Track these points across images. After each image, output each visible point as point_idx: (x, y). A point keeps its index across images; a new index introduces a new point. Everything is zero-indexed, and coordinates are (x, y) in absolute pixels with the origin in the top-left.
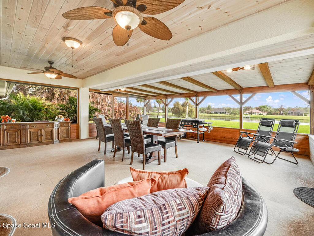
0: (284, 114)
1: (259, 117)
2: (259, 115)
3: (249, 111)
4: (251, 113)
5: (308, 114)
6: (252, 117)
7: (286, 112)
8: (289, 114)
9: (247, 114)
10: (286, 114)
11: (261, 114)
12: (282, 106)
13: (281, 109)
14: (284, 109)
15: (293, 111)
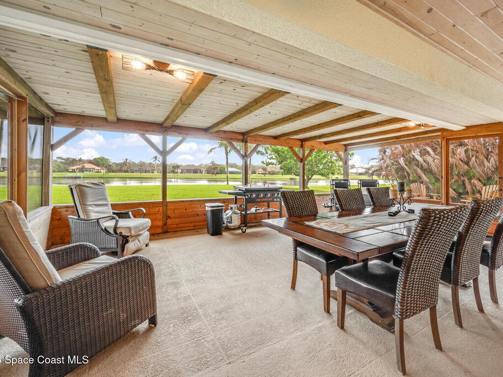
0: (129, 171)
1: (98, 176)
2: (96, 172)
3: (78, 167)
4: (82, 170)
6: (85, 176)
7: (133, 168)
8: (135, 171)
9: (74, 171)
10: (132, 171)
11: (98, 172)
12: (126, 160)
13: (125, 163)
14: (129, 163)
15: (141, 166)
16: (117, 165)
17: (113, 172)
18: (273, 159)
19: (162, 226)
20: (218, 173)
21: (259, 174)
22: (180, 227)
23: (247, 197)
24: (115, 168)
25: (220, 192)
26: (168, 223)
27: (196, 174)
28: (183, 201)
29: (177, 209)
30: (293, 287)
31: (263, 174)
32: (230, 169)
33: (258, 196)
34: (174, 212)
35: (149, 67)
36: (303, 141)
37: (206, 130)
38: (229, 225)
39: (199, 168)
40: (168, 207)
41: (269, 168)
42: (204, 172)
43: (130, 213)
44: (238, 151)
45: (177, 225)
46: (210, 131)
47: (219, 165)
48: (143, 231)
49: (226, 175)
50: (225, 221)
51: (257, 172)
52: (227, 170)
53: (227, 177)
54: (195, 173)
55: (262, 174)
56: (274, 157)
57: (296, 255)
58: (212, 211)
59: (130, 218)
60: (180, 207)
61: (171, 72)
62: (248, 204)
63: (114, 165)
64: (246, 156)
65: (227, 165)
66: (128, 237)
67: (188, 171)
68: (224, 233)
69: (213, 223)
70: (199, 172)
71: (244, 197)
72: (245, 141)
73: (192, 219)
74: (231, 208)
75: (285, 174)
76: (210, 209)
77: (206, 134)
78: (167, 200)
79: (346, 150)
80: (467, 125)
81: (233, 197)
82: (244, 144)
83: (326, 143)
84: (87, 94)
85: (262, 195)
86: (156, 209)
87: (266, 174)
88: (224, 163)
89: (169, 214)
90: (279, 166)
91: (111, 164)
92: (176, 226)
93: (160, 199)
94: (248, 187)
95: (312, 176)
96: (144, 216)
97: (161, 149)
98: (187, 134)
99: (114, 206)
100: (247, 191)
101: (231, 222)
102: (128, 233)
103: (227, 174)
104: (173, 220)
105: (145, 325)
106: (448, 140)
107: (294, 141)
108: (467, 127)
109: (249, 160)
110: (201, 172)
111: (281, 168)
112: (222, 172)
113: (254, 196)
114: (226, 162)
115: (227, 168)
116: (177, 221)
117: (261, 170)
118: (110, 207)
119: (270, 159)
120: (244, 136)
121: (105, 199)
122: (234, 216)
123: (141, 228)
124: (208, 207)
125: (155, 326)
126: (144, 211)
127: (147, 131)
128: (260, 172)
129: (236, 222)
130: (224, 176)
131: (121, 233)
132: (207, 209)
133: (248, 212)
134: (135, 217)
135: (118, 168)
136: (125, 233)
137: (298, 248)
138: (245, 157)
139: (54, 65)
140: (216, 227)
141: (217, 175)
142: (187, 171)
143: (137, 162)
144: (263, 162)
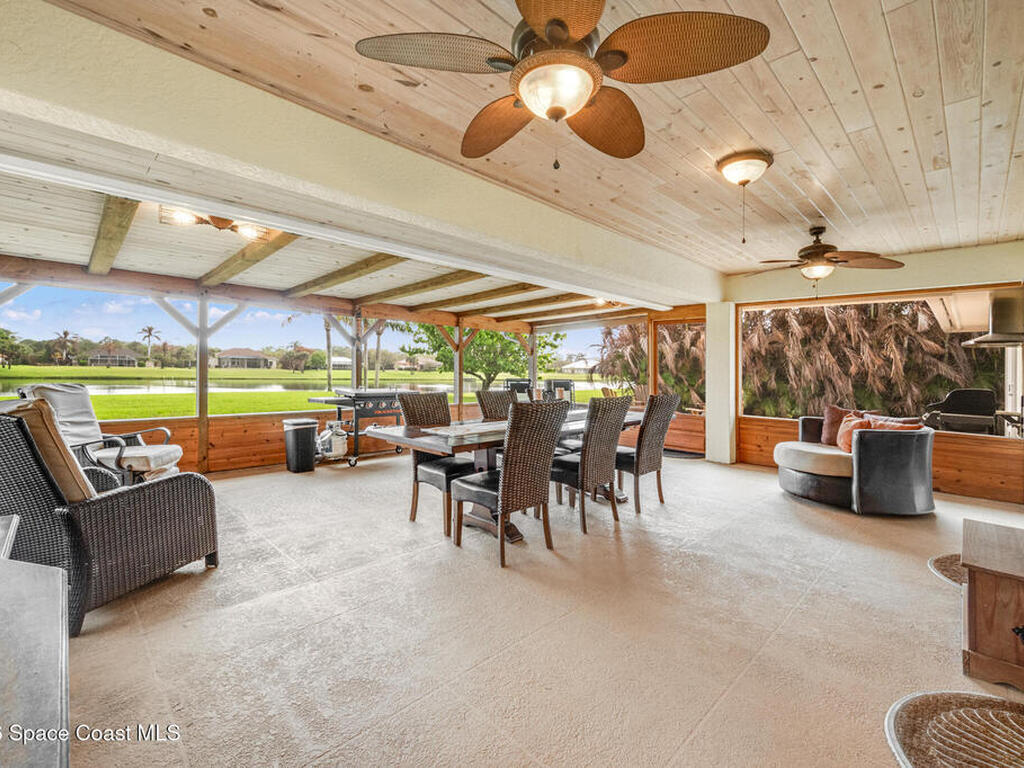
0: (74, 361)
5: (147, 363)
7: (84, 353)
8: (92, 361)
10: (81, 361)
12: (66, 334)
13: (62, 343)
14: (73, 342)
15: (109, 351)
16: (38, 346)
17: (25, 363)
18: (423, 342)
19: (199, 462)
20: (307, 368)
21: (401, 369)
22: (234, 463)
23: (357, 407)
24: (32, 354)
25: (309, 400)
26: (211, 457)
27: (256, 370)
28: (239, 418)
29: (228, 431)
30: (413, 518)
31: (408, 369)
32: (336, 360)
33: (377, 406)
34: (222, 436)
35: (201, 221)
36: (459, 315)
37: (284, 293)
38: (328, 454)
39: (262, 356)
40: (211, 428)
41: (421, 359)
42: (275, 363)
43: (139, 436)
44: (343, 332)
45: (228, 459)
46: (291, 296)
47: (310, 351)
48: (169, 465)
49: (326, 372)
50: (319, 448)
51: (395, 366)
52: (329, 361)
53: (329, 376)
54: (253, 367)
55: (406, 369)
56: (425, 338)
57: (416, 476)
58: (296, 432)
59: (139, 444)
60: (233, 427)
61: (233, 229)
62: (360, 420)
63: (26, 347)
64: (359, 339)
65: (329, 352)
66: (143, 473)
67: (236, 363)
68: (316, 469)
69: (297, 450)
70: (262, 363)
71: (352, 408)
72: (357, 314)
73: (257, 449)
74: (331, 427)
75: (446, 370)
76: (292, 428)
77: (283, 301)
78: (209, 416)
79: (532, 332)
80: (675, 305)
81: (334, 408)
82: (354, 318)
83: (499, 320)
84: (64, 233)
85: (384, 405)
86: (188, 432)
87: (416, 370)
88: (323, 347)
89: (210, 441)
90: (435, 355)
91: (17, 342)
92: (225, 460)
93: (195, 415)
94: (362, 391)
95: (495, 375)
96: (169, 441)
97: (196, 324)
98: (247, 300)
99: (104, 427)
100: (359, 397)
101: (329, 450)
102: (143, 465)
103: (329, 369)
104: (221, 450)
105: (198, 565)
106: (656, 323)
107: (444, 315)
108: (675, 307)
109: (363, 345)
110: (268, 365)
111: (437, 359)
112: (317, 364)
113: (371, 405)
114: (326, 345)
115: (329, 357)
116: (229, 451)
117: (404, 361)
118: (98, 428)
119: (417, 342)
120: (355, 306)
121: (88, 413)
122: (334, 439)
123: (166, 458)
124: (288, 426)
125: (216, 566)
126: (169, 432)
127: (168, 292)
128: (403, 367)
129: (340, 448)
130: (321, 374)
131: (130, 466)
132: (286, 428)
133: (360, 433)
134: (148, 443)
135: (43, 352)
136: (137, 467)
137: (419, 467)
138: (357, 342)
139: (29, 199)
140: (303, 458)
141: (306, 372)
142: (233, 363)
143: (95, 341)
144: (403, 350)
